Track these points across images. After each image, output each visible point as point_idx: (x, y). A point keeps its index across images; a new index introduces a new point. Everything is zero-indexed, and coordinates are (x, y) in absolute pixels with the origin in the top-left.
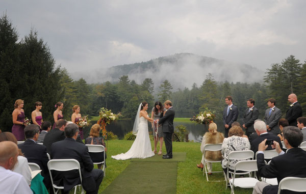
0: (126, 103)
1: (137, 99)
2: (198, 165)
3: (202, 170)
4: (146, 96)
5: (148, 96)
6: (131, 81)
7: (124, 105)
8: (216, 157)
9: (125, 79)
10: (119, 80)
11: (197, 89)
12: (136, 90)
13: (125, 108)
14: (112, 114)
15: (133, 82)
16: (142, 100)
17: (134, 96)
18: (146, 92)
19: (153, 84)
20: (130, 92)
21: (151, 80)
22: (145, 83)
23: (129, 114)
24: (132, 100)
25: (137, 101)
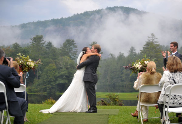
0: (40, 72)
1: (55, 67)
2: (133, 114)
3: (137, 119)
4: (67, 63)
5: (69, 62)
6: (46, 43)
7: (38, 75)
8: (153, 100)
9: (38, 39)
10: (31, 41)
11: (135, 54)
12: (53, 55)
13: (39, 79)
14: (30, 60)
15: (50, 44)
16: (62, 68)
17: (50, 63)
18: (66, 58)
19: (76, 47)
20: (45, 58)
21: (73, 41)
22: (65, 45)
23: (44, 87)
24: (47, 68)
25: (54, 70)
